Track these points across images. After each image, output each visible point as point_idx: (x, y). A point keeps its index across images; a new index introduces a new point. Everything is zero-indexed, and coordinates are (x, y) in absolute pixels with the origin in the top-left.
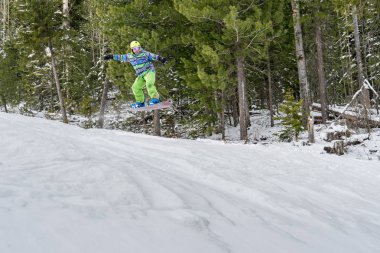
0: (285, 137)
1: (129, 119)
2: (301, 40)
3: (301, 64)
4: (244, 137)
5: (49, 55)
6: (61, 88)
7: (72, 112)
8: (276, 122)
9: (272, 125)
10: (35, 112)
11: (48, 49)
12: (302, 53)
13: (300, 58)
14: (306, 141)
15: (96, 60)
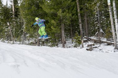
0: (75, 46)
1: (31, 43)
2: (80, 18)
3: (81, 25)
4: (64, 46)
5: (9, 25)
6: (12, 34)
7: (16, 41)
8: (73, 42)
9: (72, 43)
10: (5, 41)
11: (8, 23)
12: (80, 22)
13: (80, 23)
14: (81, 47)
15: (23, 26)
